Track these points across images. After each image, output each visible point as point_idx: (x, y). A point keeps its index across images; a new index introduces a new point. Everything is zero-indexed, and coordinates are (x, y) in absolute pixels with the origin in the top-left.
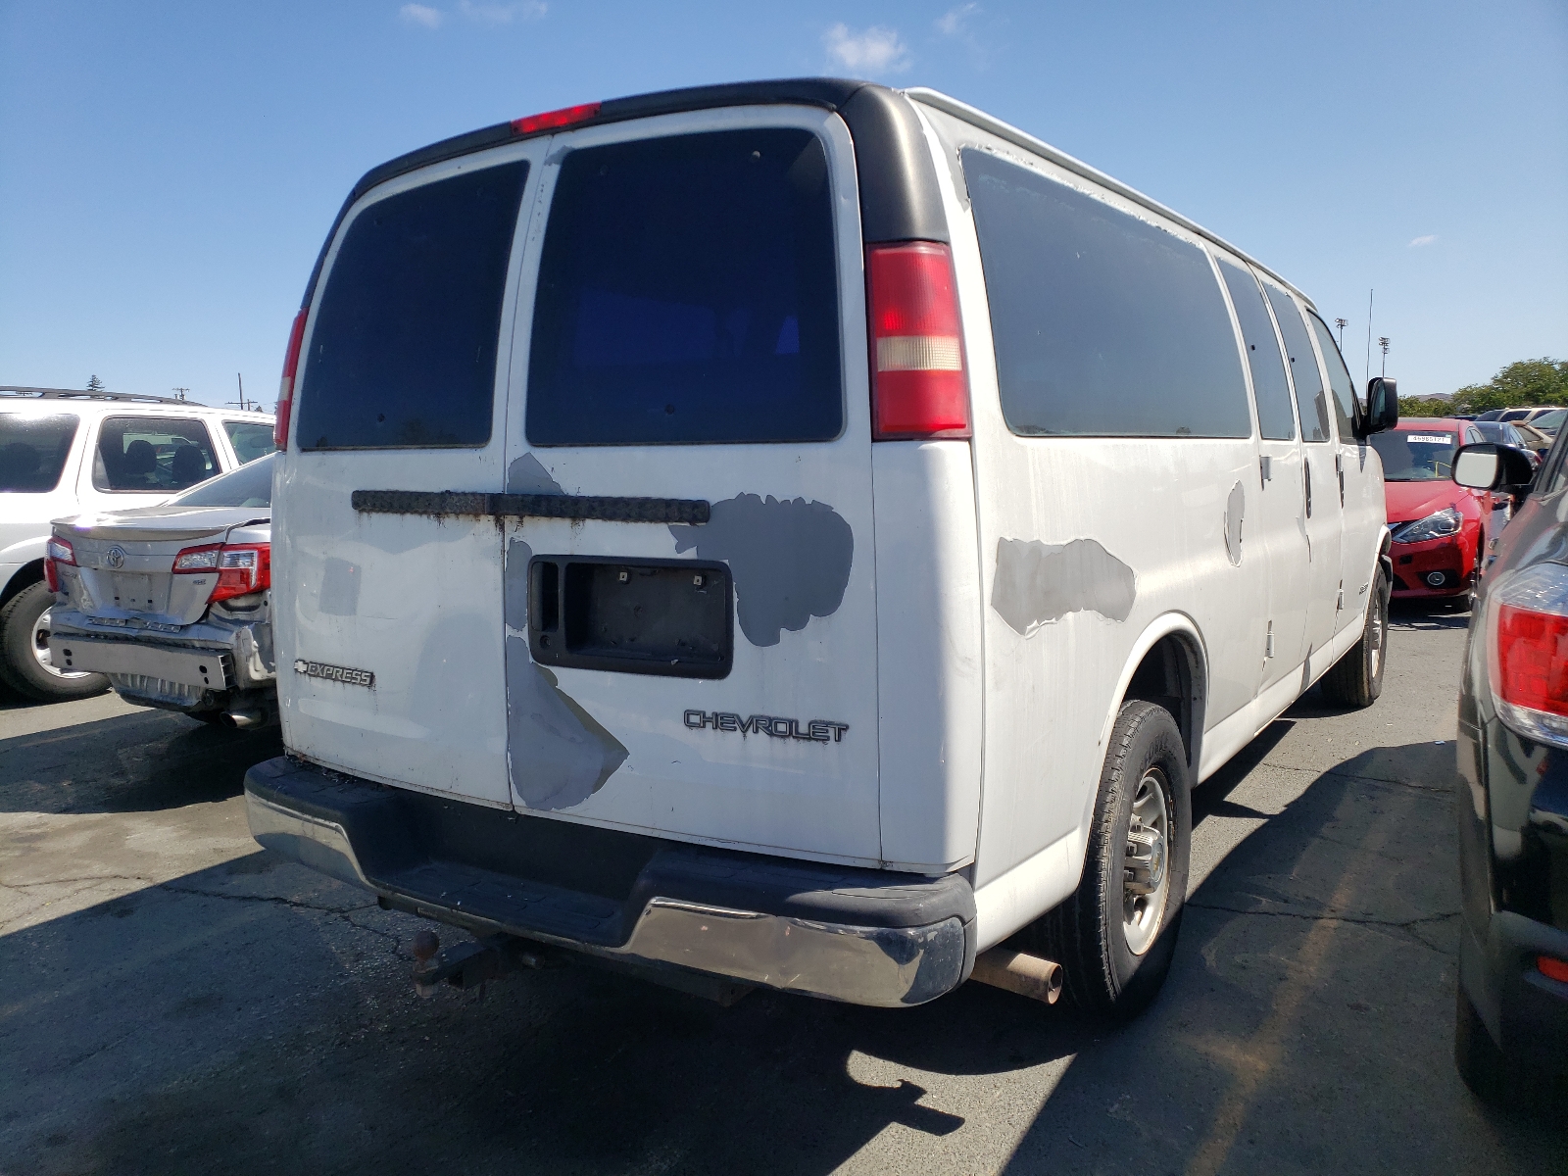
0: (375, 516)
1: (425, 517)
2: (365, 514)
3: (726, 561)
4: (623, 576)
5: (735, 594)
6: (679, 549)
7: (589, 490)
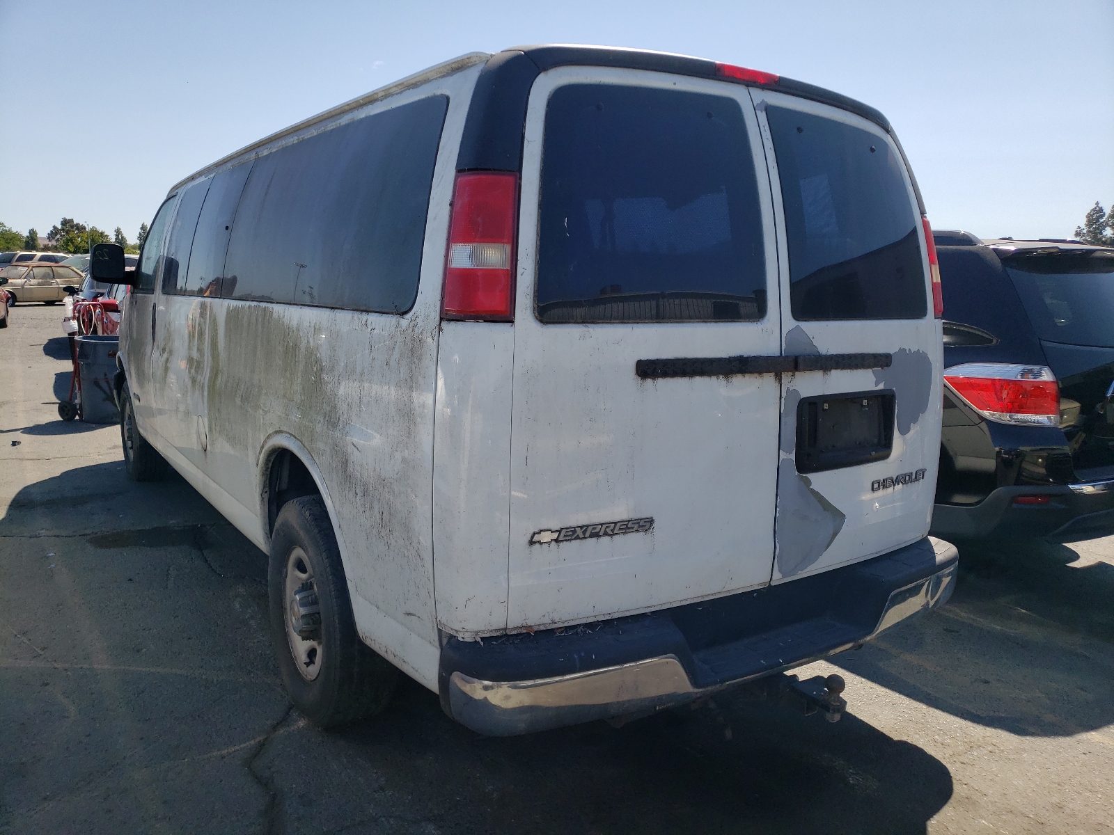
0: (660, 381)
1: (714, 378)
2: (649, 381)
3: (894, 389)
4: (826, 406)
5: (896, 407)
6: (877, 384)
7: (833, 351)
